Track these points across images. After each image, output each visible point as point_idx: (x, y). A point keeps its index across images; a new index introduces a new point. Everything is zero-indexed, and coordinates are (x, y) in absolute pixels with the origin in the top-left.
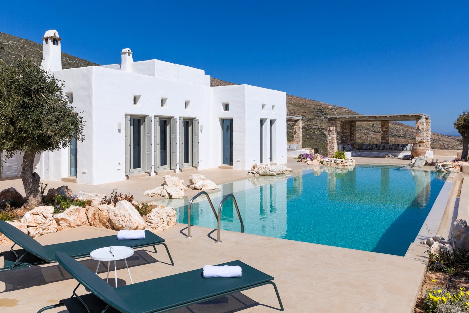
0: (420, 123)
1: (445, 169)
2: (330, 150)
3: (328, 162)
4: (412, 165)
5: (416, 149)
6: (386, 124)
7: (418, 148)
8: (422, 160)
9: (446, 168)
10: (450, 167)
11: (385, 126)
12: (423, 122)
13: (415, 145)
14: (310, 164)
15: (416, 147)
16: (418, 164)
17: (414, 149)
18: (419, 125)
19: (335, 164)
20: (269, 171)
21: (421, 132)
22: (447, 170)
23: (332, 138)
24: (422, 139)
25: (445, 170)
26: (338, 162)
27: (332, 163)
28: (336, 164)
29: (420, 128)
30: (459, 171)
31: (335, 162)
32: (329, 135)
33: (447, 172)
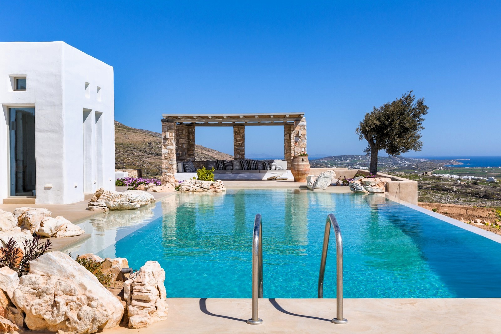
0: (300, 127)
1: (365, 189)
2: (166, 171)
3: (188, 187)
4: (312, 187)
5: (298, 165)
6: (241, 130)
7: (301, 163)
8: (327, 177)
9: (367, 186)
10: (372, 185)
11: (240, 133)
12: (304, 126)
13: (296, 159)
14: (159, 191)
15: (298, 161)
16: (321, 184)
17: (295, 164)
18: (299, 129)
19: (201, 190)
20: (127, 200)
21: (302, 140)
22: (369, 189)
23: (170, 151)
24: (303, 150)
25: (367, 190)
26: (206, 186)
27: (196, 187)
28: (203, 189)
29: (300, 135)
30: (384, 191)
31: (201, 187)
32: (165, 146)
33: (369, 193)
